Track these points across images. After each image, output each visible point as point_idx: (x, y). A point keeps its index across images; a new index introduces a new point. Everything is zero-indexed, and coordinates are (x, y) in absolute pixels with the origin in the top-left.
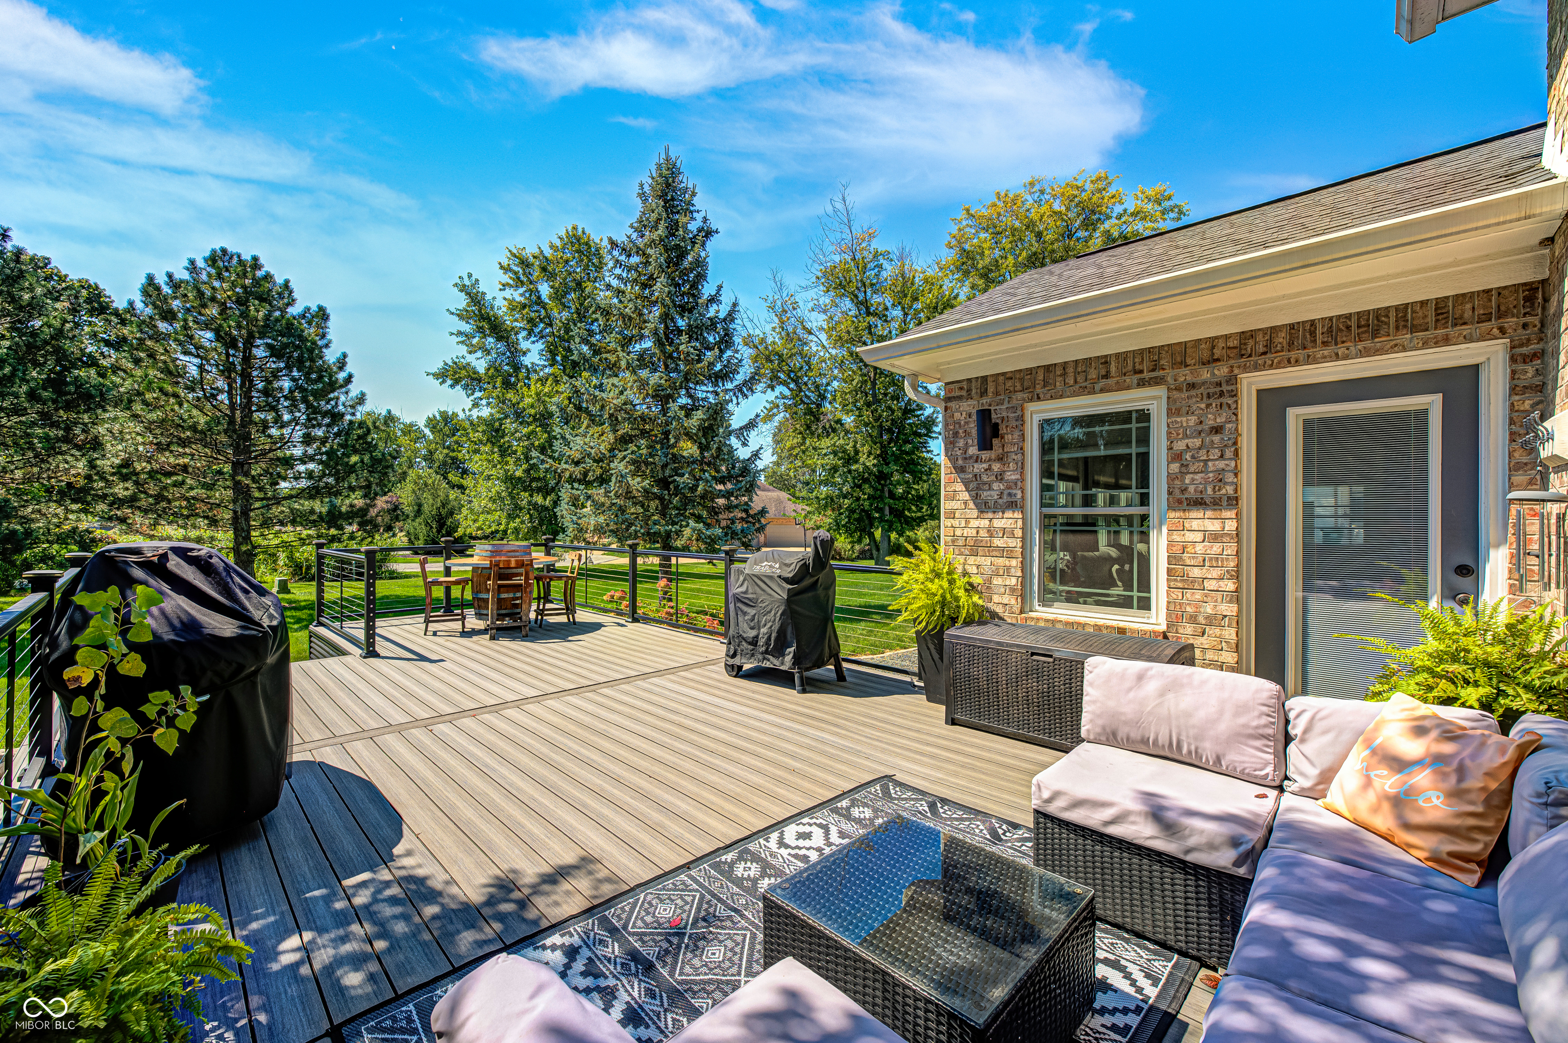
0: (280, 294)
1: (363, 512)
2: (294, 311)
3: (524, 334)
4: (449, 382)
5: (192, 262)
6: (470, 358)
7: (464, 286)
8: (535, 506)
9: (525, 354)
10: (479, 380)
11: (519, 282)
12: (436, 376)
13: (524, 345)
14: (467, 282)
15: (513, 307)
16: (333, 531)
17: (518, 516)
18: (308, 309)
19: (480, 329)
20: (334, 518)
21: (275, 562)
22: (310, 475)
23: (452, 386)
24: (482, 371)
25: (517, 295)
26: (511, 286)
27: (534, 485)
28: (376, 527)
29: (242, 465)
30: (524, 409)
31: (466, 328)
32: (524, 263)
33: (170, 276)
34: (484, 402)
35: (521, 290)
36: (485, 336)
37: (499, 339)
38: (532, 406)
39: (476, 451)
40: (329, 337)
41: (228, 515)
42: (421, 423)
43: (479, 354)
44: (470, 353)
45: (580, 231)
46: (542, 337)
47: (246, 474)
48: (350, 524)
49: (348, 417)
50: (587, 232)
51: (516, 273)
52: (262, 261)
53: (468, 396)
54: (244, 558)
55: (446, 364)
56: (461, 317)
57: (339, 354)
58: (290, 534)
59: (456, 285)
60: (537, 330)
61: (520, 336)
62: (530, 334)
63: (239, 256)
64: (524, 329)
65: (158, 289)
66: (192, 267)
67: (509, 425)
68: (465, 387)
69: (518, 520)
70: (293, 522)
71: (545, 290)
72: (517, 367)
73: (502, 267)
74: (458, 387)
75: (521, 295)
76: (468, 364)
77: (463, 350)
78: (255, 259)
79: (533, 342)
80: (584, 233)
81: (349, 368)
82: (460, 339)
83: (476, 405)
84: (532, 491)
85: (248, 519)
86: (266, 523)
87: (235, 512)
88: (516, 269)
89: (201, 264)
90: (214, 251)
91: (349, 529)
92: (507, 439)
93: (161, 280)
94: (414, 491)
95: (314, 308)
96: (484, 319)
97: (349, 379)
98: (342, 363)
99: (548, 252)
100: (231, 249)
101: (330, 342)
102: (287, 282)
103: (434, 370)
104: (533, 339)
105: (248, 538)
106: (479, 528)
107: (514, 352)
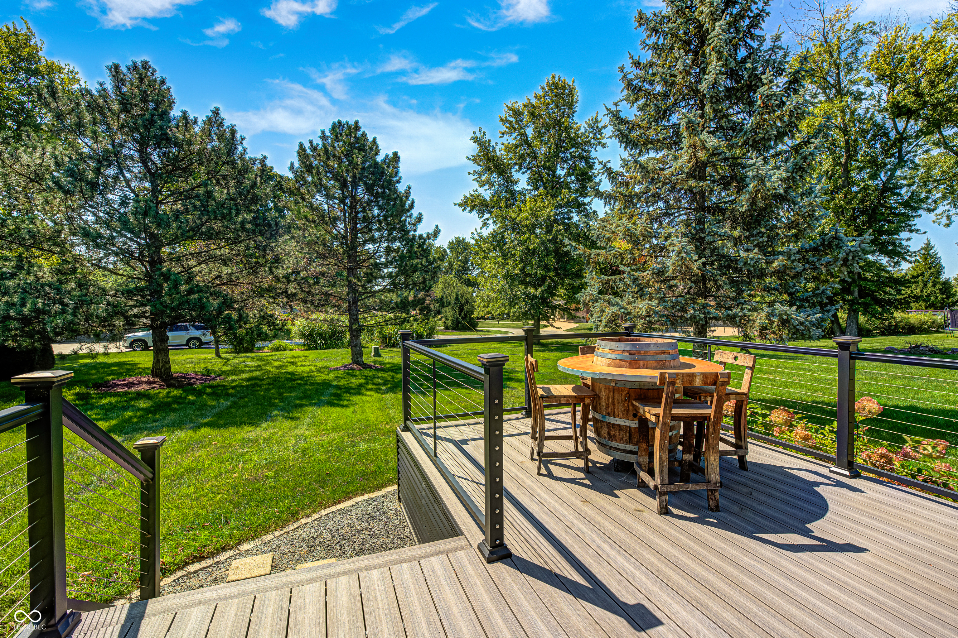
0: (371, 149)
1: (422, 301)
2: (380, 158)
3: (517, 168)
4: (468, 209)
5: (323, 132)
6: (481, 191)
7: (477, 138)
8: (528, 295)
9: (516, 183)
10: (487, 206)
11: (512, 129)
12: (460, 205)
13: (516, 176)
14: (479, 135)
15: (509, 149)
16: (404, 315)
17: (516, 304)
18: (387, 156)
19: (488, 169)
20: (404, 306)
21: (372, 334)
22: (390, 275)
23: (471, 211)
24: (488, 198)
25: (510, 140)
26: (507, 133)
27: (528, 279)
28: (430, 311)
29: (352, 269)
30: (521, 222)
31: (478, 168)
32: (517, 113)
33: (311, 142)
34: (491, 221)
35: (514, 135)
36: (491, 174)
37: (500, 174)
38: (527, 219)
39: (486, 258)
40: (399, 174)
41: (345, 305)
42: (446, 246)
43: (486, 187)
44: (480, 187)
45: (557, 78)
46: (529, 169)
47: (355, 275)
48: (415, 309)
49: (412, 233)
50: (562, 79)
51: (510, 122)
52: (360, 124)
53: (480, 218)
54: (355, 333)
55: (465, 197)
56: (475, 161)
57: (405, 187)
58: (381, 315)
59: (471, 139)
60: (525, 164)
61: (513, 170)
62: (520, 168)
63: (347, 123)
64: (517, 164)
65: (304, 150)
66: (323, 137)
67: (510, 236)
68: (479, 211)
69: (517, 306)
70: (381, 309)
71: (530, 132)
72: (512, 193)
73: (502, 120)
74: (474, 212)
75: (514, 139)
76: (480, 195)
77: (476, 185)
78: (357, 123)
79: (523, 173)
80: (560, 80)
81: (412, 197)
82: (475, 177)
83: (485, 224)
84: (527, 284)
85: (356, 306)
86: (368, 309)
87: (349, 302)
88: (510, 119)
89: (328, 133)
90: (334, 124)
91: (413, 312)
92: (507, 246)
93: (307, 145)
94: (442, 289)
95: (391, 155)
96: (490, 160)
97: (412, 206)
98: (408, 192)
99: (534, 101)
100: (343, 121)
101: (400, 178)
102: (375, 139)
103: (459, 201)
104: (523, 170)
105: (357, 320)
106: (489, 313)
107: (509, 182)
